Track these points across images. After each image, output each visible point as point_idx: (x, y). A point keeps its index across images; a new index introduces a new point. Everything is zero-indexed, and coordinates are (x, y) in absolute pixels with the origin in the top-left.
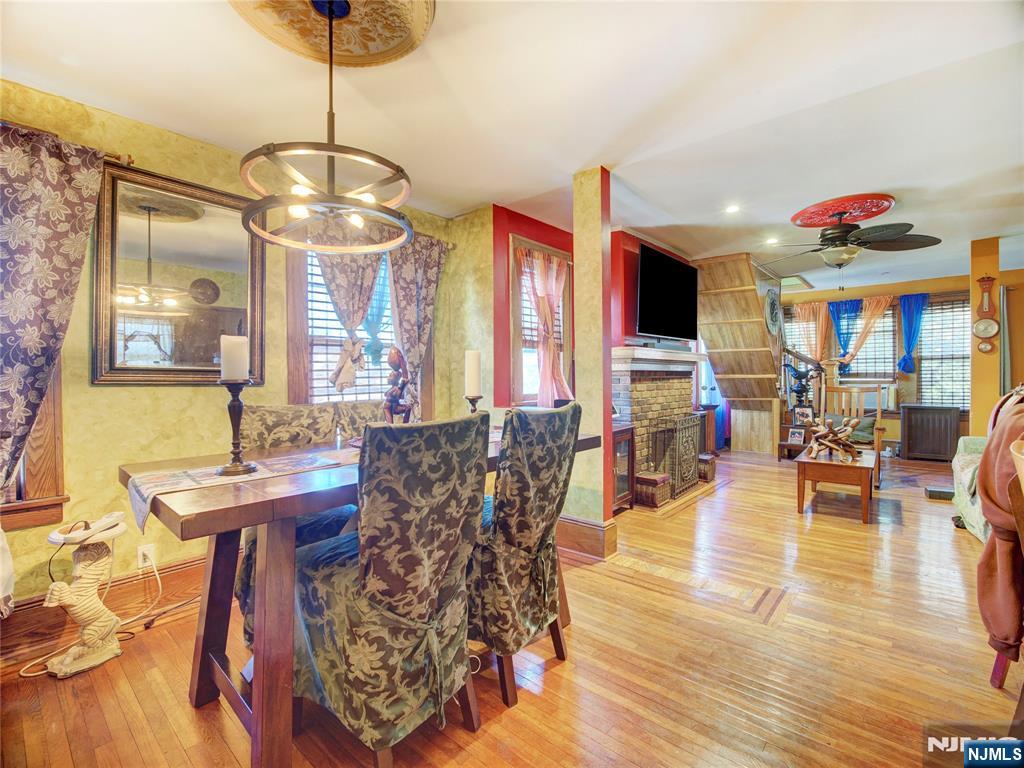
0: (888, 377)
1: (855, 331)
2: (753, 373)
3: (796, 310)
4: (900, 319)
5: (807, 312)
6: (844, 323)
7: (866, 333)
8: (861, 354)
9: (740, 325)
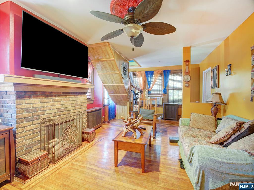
0: (160, 95)
1: (152, 81)
2: (120, 93)
3: (137, 73)
4: (163, 77)
5: (140, 74)
6: (149, 78)
7: (155, 81)
8: (154, 88)
9: (112, 75)
